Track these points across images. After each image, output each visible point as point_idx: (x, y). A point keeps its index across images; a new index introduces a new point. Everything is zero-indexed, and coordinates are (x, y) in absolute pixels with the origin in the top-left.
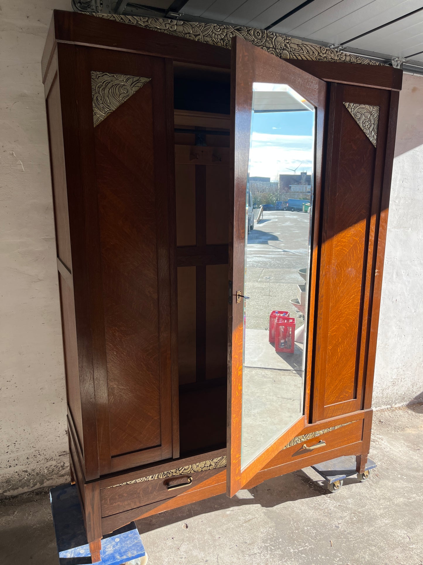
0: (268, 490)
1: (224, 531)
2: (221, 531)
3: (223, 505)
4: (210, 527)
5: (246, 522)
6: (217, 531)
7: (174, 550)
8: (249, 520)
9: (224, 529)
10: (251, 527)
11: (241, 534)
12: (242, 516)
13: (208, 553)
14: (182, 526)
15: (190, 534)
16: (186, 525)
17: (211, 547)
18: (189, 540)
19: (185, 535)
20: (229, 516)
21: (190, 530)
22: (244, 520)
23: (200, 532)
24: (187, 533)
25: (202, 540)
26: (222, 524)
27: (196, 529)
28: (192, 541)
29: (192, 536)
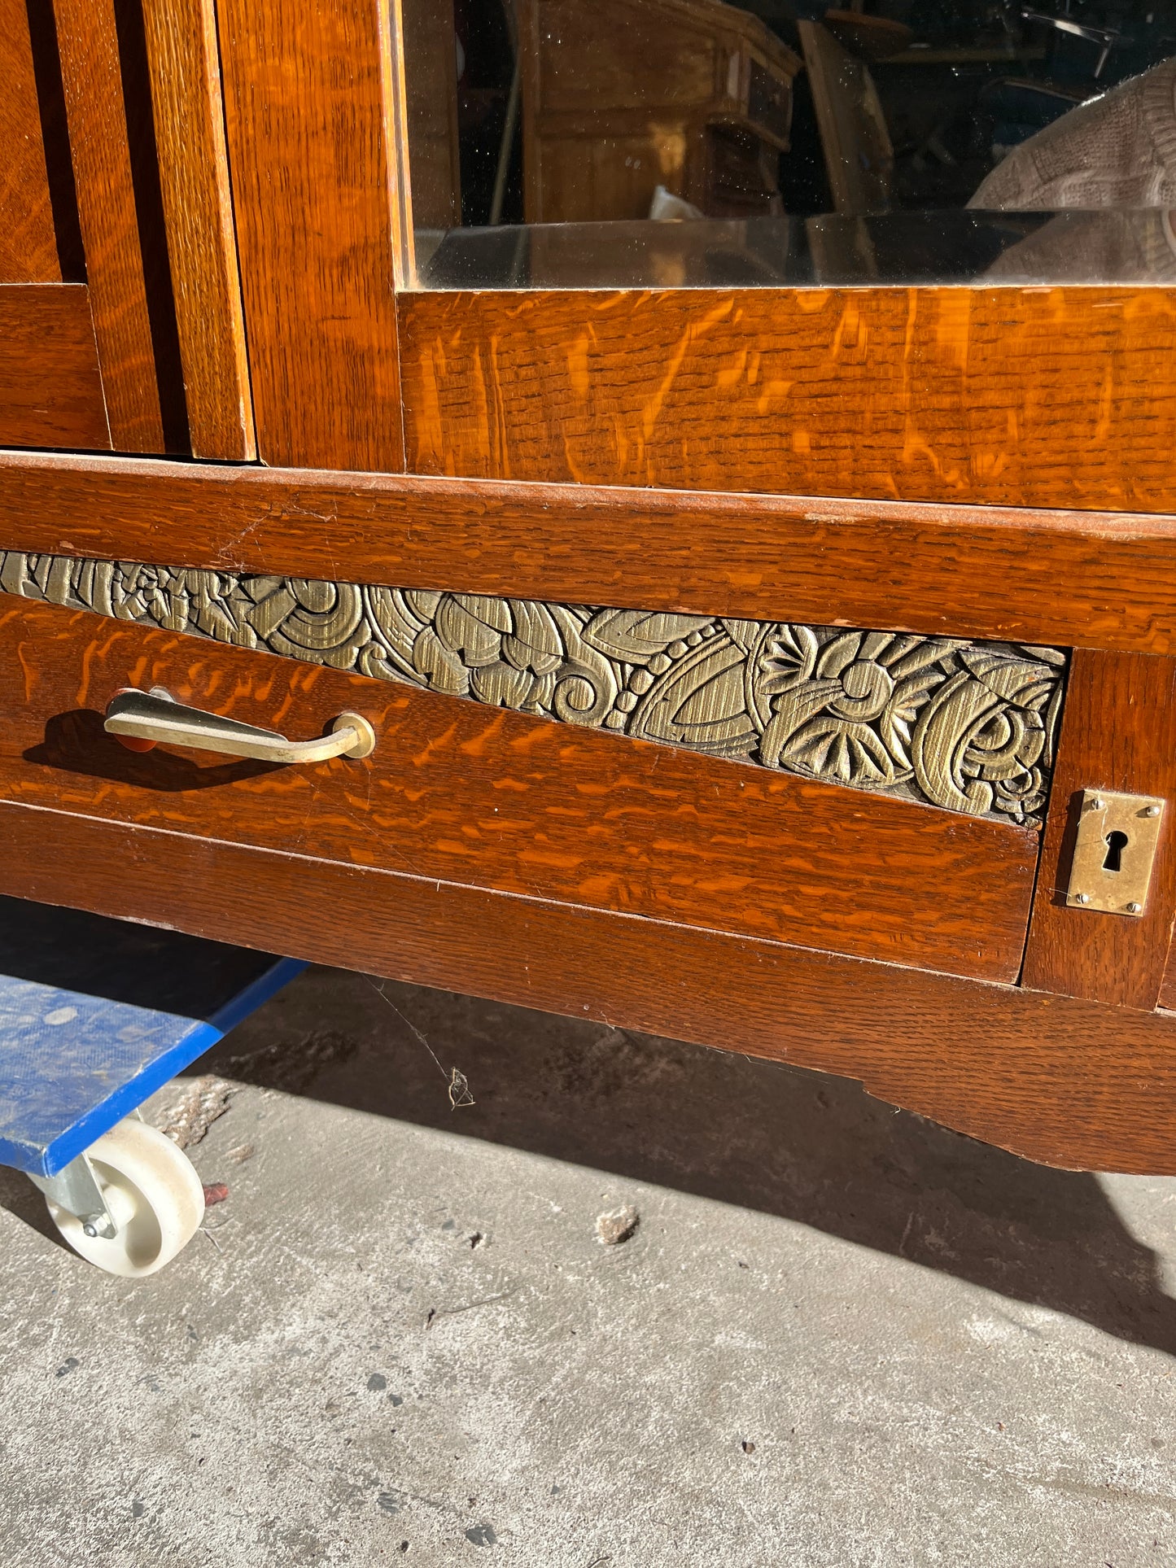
1: (829, 1427)
2: (801, 1410)
3: (995, 1261)
4: (755, 1332)
5: (1069, 1483)
6: (777, 1387)
7: (396, 1306)
8: (1109, 1492)
9: (842, 1415)
12: (1082, 1423)
13: (555, 1490)
14: (603, 1215)
15: (592, 1287)
16: (631, 1221)
17: (619, 1459)
18: (545, 1311)
19: (560, 1269)
20: (972, 1358)
21: (617, 1267)
22: (1063, 1462)
23: (663, 1313)
24: (586, 1267)
25: (617, 1370)
26: (863, 1373)
27: (661, 1285)
28: (552, 1334)
29: (584, 1305)
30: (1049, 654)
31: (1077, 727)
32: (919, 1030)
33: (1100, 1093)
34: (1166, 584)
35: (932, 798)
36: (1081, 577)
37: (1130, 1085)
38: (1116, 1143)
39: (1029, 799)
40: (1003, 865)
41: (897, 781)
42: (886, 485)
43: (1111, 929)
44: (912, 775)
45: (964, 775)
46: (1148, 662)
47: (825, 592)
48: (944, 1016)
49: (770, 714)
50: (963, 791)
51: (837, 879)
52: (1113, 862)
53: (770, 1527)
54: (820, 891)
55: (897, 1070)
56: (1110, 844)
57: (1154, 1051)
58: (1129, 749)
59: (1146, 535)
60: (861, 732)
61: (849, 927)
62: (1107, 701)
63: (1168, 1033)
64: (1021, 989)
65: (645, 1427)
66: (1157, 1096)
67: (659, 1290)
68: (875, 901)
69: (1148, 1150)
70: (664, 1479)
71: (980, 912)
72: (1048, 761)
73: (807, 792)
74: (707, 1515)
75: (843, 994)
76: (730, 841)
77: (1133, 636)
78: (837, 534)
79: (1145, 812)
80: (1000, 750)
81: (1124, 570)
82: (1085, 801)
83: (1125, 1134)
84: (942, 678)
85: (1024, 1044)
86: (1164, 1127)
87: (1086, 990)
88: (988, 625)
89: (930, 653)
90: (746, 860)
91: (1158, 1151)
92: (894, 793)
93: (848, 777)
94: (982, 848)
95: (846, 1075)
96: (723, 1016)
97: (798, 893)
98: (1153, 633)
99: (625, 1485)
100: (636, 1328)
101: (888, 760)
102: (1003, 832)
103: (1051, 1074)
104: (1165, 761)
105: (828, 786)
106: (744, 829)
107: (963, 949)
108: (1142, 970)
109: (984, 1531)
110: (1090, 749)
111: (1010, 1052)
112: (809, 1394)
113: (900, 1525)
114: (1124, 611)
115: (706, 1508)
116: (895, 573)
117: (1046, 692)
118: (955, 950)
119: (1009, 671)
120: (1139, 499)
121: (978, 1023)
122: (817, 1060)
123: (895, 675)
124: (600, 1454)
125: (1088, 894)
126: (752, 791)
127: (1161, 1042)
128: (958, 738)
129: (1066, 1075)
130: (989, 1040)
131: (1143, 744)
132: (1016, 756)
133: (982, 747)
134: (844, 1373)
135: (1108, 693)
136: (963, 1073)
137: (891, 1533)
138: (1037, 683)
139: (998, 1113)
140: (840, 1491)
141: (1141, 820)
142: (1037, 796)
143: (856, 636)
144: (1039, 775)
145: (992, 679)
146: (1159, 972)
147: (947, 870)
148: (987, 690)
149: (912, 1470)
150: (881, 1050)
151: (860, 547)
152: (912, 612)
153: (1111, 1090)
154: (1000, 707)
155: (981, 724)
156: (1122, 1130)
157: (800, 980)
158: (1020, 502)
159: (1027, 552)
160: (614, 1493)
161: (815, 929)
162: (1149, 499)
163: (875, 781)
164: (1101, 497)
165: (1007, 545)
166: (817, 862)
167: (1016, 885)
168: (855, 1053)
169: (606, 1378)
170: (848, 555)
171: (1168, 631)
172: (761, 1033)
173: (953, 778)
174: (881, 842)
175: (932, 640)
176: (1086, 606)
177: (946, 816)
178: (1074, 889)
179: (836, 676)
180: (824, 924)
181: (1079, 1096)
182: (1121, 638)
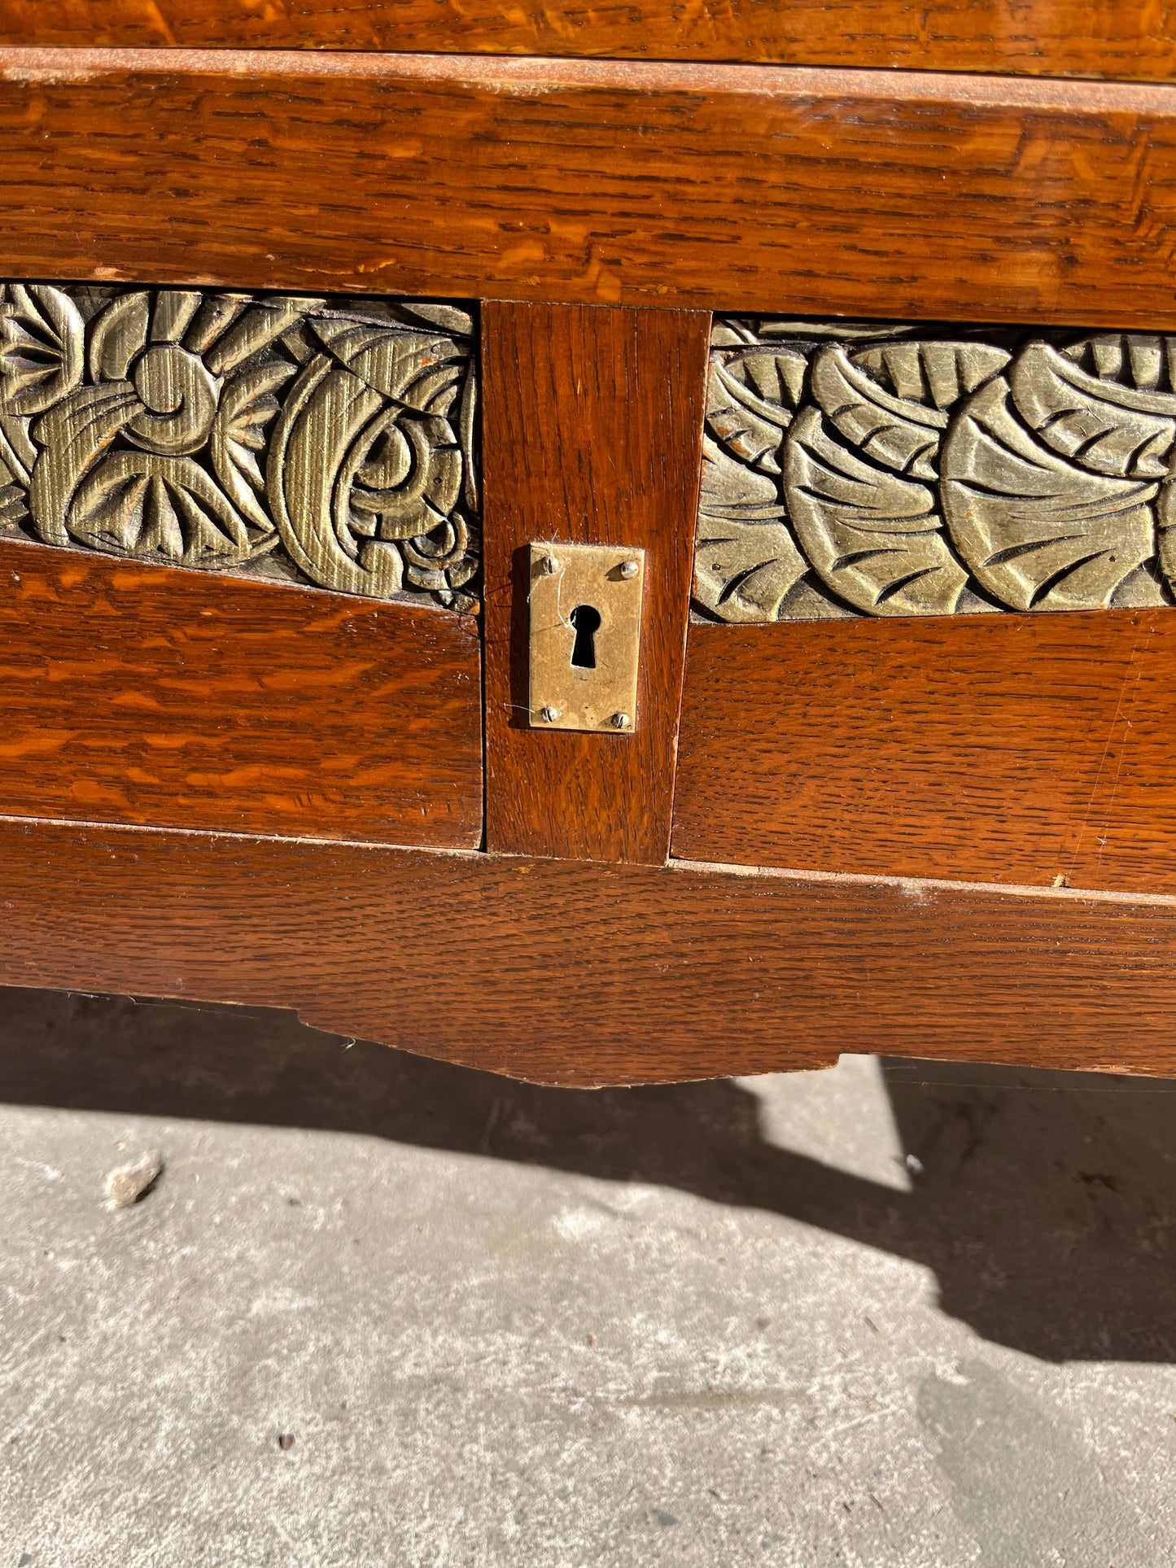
0: (1088, 1179)
1: (389, 1390)
2: (356, 1375)
4: (303, 1286)
5: (667, 1396)
6: (326, 1353)
8: (714, 1398)
9: (406, 1370)
10: (685, 1493)
11: (521, 1518)
12: (680, 1315)
14: (117, 1171)
15: (93, 1271)
16: (153, 1172)
17: (114, 1497)
18: (25, 1318)
19: (51, 1256)
20: (560, 1261)
21: (129, 1237)
22: (661, 1368)
23: (187, 1287)
24: (88, 1246)
25: (119, 1376)
26: (434, 1309)
27: (187, 1250)
28: (33, 1348)
29: (80, 1298)
30: (446, 315)
31: (505, 439)
32: (360, 929)
33: (611, 984)
34: (604, 176)
35: (312, 575)
36: (473, 168)
37: (646, 969)
38: (638, 1046)
39: (455, 565)
40: (433, 674)
41: (256, 553)
42: (147, 19)
43: (595, 755)
44: (276, 541)
45: (355, 535)
46: (595, 317)
47: (68, 218)
48: (390, 906)
49: (34, 451)
50: (357, 560)
51: (197, 719)
52: (584, 655)
53: (309, 1543)
54: (177, 741)
55: (340, 989)
56: (576, 625)
57: (670, 919)
58: (586, 470)
59: (563, 84)
60: (182, 473)
61: (232, 792)
62: (542, 391)
63: (686, 894)
64: (488, 856)
65: (151, 1446)
66: (681, 977)
67: (183, 1257)
68: (259, 747)
69: (679, 1049)
70: (174, 1511)
71: (413, 749)
72: (472, 499)
73: (122, 581)
74: (228, 1547)
75: (244, 892)
76: (22, 674)
77: (568, 274)
78: (64, 105)
79: (617, 573)
80: (400, 488)
81: (538, 152)
82: (533, 561)
83: (648, 1033)
84: (291, 370)
85: (503, 932)
86: (695, 1018)
87: (574, 847)
88: (343, 266)
89: (261, 322)
90: (54, 702)
91: (692, 1050)
92: (256, 573)
93: (180, 551)
94: (398, 650)
95: (271, 1004)
96: (80, 945)
97: (146, 747)
98: (595, 268)
99: (121, 1530)
100: (149, 1314)
101: (235, 518)
102: (425, 622)
103: (544, 967)
104: (639, 486)
105: (152, 570)
106: (39, 652)
107: (400, 808)
108: (642, 809)
109: (570, 1483)
110: (529, 475)
111: (487, 945)
112: (366, 1353)
113: (470, 1501)
114: (548, 230)
115: (226, 1537)
116: (175, 177)
117: (454, 382)
118: (389, 810)
119: (390, 350)
120: (554, 31)
121: (438, 909)
122: (226, 989)
123: (216, 369)
124: (87, 1497)
125: (557, 706)
126: (35, 587)
127: (678, 906)
128: (333, 472)
129: (563, 966)
130: (457, 932)
131: (603, 461)
132: (424, 496)
133: (372, 484)
134: (411, 1315)
135: (542, 376)
136: (430, 981)
137: (459, 1513)
138: (436, 369)
139: (485, 1028)
140: (399, 1472)
141: (615, 585)
142: (465, 560)
143: (138, 297)
144: (464, 524)
145: (367, 365)
146: (664, 810)
147: (354, 689)
148: (362, 386)
149: (487, 1421)
150: (312, 965)
151: (109, 127)
152: (216, 247)
153: (624, 978)
154: (387, 413)
155: (365, 447)
156: (644, 1028)
157: (177, 878)
158: (370, 42)
159: (383, 122)
160: (106, 1545)
161: (182, 801)
162: (571, 31)
163: (222, 555)
164: (497, 27)
165: (346, 110)
166: (161, 695)
167: (455, 704)
168: (278, 973)
169: (104, 1391)
170: (91, 146)
171: (617, 262)
172: (139, 962)
173: (339, 540)
174: (250, 654)
175: (262, 301)
176: (489, 224)
177: (339, 604)
178: (537, 701)
179: (123, 375)
180: (193, 791)
181: (584, 991)
182: (549, 280)
